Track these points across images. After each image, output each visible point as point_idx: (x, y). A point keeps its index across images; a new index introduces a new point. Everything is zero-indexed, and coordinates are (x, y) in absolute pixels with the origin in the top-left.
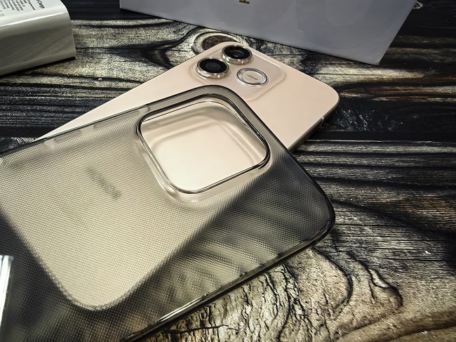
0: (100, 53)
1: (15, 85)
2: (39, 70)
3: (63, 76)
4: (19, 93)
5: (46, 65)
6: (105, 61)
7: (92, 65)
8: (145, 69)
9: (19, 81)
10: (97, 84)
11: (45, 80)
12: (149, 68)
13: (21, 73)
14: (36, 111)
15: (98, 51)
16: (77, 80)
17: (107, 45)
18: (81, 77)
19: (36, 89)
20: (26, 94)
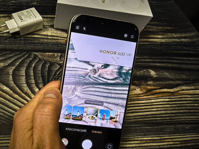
0: (48, 27)
1: (28, 37)
2: (33, 33)
3: (40, 35)
4: (30, 40)
5: (35, 32)
6: (50, 30)
7: (47, 31)
8: (60, 33)
9: (29, 36)
10: (49, 37)
11: (36, 36)
12: (62, 32)
13: (29, 34)
14: (35, 45)
15: (47, 26)
16: (44, 36)
17: (49, 25)
18: (44, 35)
19: (34, 39)
20: (32, 40)
